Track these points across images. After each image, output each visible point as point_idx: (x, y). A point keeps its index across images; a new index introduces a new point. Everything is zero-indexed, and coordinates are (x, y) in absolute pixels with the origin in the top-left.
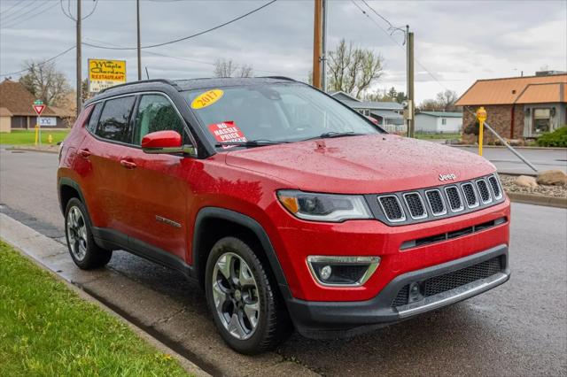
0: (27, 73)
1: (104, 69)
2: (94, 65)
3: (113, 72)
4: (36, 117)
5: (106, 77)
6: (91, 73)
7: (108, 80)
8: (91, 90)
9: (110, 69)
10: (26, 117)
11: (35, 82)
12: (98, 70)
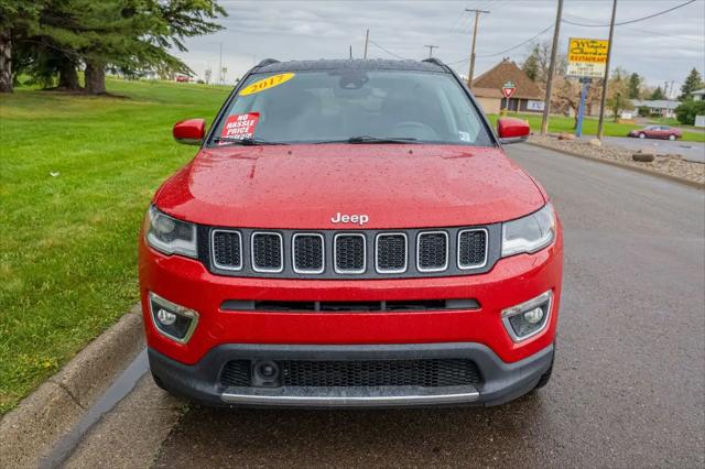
0: (531, 53)
1: (586, 49)
2: (575, 45)
3: (595, 54)
4: (527, 100)
5: (587, 59)
6: (571, 54)
7: (588, 63)
8: (568, 73)
9: (593, 50)
10: (517, 100)
11: (539, 63)
12: (578, 51)
